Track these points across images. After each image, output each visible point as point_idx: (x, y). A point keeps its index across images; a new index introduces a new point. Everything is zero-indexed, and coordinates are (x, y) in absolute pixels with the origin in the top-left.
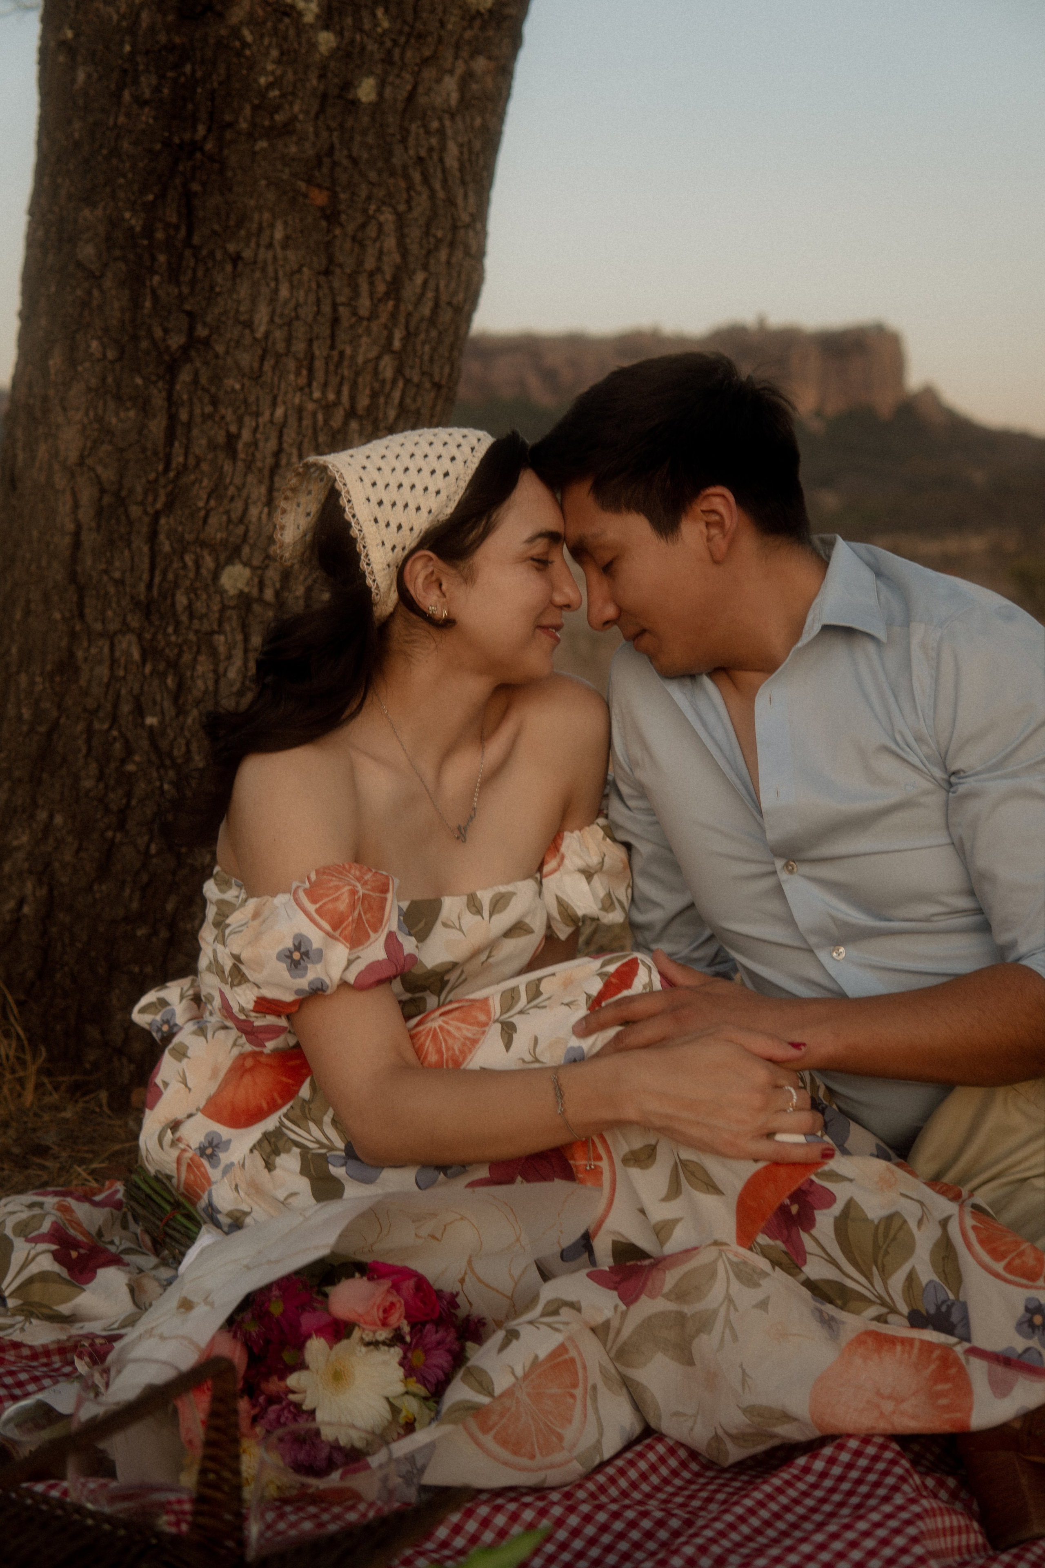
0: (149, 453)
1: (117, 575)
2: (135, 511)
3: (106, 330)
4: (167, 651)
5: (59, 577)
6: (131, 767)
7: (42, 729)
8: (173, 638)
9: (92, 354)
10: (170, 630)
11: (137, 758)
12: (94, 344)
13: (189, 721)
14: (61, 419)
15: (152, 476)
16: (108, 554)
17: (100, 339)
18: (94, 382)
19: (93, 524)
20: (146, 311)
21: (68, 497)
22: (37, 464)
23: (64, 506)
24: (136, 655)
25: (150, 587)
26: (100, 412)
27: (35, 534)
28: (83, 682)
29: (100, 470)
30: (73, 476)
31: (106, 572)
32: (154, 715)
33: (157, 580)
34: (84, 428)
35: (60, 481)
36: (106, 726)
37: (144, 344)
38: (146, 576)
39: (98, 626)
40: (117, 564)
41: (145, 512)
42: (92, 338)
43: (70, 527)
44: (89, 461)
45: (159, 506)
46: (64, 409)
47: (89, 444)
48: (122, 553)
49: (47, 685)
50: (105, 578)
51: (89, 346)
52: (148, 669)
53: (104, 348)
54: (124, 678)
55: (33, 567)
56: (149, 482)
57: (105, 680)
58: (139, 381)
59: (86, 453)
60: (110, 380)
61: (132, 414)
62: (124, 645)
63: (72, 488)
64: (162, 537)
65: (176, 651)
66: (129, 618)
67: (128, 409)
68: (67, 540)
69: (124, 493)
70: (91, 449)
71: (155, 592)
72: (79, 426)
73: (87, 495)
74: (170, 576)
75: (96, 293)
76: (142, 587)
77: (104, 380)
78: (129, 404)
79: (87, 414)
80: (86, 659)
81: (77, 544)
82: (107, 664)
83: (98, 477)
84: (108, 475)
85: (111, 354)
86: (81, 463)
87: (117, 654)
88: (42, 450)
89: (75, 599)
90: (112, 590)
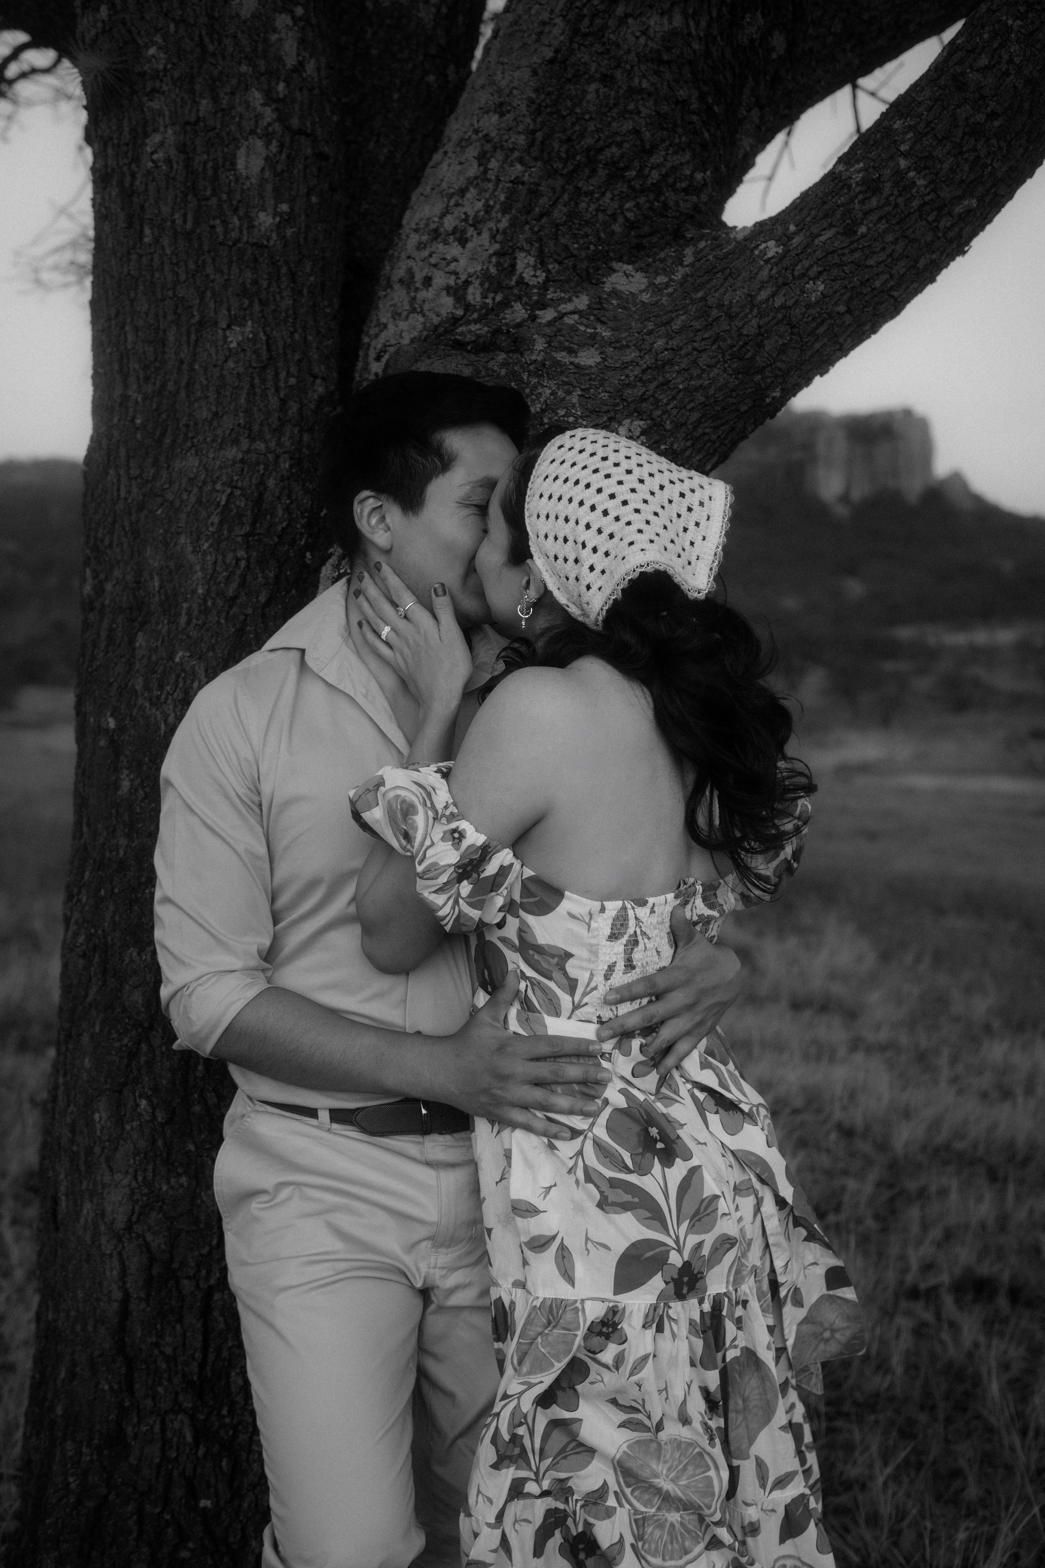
0: (202, 1226)
1: (168, 1351)
2: (187, 1285)
3: (156, 1090)
4: (222, 1432)
5: (107, 1346)
6: (184, 1554)
7: (91, 1504)
8: (227, 1420)
9: (140, 1115)
10: (225, 1412)
11: (191, 1545)
12: (144, 1103)
13: (245, 1505)
14: (107, 1179)
15: (205, 1250)
16: (159, 1327)
17: (149, 1098)
18: (142, 1144)
19: (143, 1295)
20: (198, 1074)
21: (116, 1262)
22: (82, 1220)
23: (112, 1272)
24: (189, 1438)
25: (202, 1365)
26: (150, 1175)
27: (80, 1295)
28: (132, 1460)
29: (149, 1237)
30: (120, 1240)
31: (157, 1345)
32: (209, 1498)
33: (211, 1357)
34: (133, 1193)
35: (107, 1245)
36: (158, 1510)
37: (197, 1108)
38: (198, 1355)
39: (149, 1403)
40: (168, 1339)
41: (198, 1286)
42: (140, 1097)
43: (118, 1295)
44: (138, 1229)
45: (212, 1282)
46: (111, 1169)
47: (137, 1207)
48: (174, 1328)
49: (95, 1457)
50: (156, 1352)
51: (138, 1105)
52: (201, 1452)
53: (154, 1109)
54: (176, 1457)
55: (78, 1328)
56: (201, 1255)
57: (157, 1461)
58: (192, 1147)
59: (134, 1219)
60: (160, 1143)
61: (184, 1180)
62: (177, 1425)
63: (120, 1254)
64: (216, 1313)
65: (231, 1432)
66: (181, 1397)
67: (179, 1175)
68: (115, 1306)
69: (175, 1265)
70: (140, 1214)
71: (208, 1368)
72: (127, 1191)
73: (135, 1263)
74: (225, 1354)
75: (144, 1047)
76: (195, 1365)
77: (154, 1142)
78: (180, 1170)
79: (135, 1178)
80: (136, 1436)
81: (125, 1311)
82: (159, 1445)
83: (147, 1245)
84: (158, 1242)
85: (161, 1116)
86: (129, 1227)
87: (169, 1434)
88: (87, 1208)
89: (123, 1371)
90: (164, 1366)
